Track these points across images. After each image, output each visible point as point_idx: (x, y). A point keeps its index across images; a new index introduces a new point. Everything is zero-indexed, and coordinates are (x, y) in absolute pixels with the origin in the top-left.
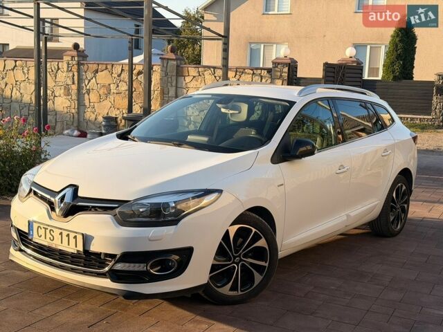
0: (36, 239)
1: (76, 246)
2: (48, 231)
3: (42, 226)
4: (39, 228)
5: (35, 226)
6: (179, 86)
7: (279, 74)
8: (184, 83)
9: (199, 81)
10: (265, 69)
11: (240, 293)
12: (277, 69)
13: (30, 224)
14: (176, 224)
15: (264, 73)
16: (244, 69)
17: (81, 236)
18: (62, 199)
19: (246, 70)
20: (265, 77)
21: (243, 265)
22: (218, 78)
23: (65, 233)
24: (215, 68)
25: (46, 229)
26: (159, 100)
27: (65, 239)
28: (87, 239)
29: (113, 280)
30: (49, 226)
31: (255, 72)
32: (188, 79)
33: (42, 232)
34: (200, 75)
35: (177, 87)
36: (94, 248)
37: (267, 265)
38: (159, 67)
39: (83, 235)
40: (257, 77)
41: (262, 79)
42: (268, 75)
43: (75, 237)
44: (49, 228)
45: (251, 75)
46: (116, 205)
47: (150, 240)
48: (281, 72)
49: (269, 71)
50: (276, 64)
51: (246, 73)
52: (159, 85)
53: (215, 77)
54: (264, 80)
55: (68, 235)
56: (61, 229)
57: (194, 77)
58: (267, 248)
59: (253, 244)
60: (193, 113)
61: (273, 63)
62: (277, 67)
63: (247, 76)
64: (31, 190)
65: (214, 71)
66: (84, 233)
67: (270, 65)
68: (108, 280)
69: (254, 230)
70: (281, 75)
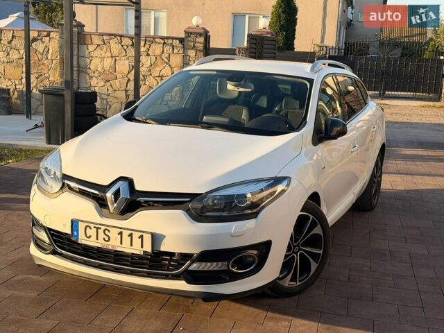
0: (83, 240)
1: (142, 247)
2: (101, 232)
3: (92, 226)
4: (88, 228)
5: (82, 226)
6: (81, 54)
7: (192, 44)
8: (87, 51)
9: (104, 50)
10: (176, 39)
11: (298, 283)
12: (189, 39)
13: (74, 224)
14: (256, 217)
15: (176, 43)
16: (154, 38)
17: (150, 236)
18: (117, 194)
19: (156, 40)
20: (177, 47)
21: (301, 254)
22: (125, 47)
23: (126, 233)
24: (121, 36)
25: (97, 228)
26: (58, 69)
27: (126, 239)
28: (156, 239)
29: (189, 282)
30: (103, 225)
31: (166, 41)
32: (91, 48)
33: (92, 232)
34: (104, 44)
35: (78, 56)
36: (164, 247)
37: (321, 252)
38: (56, 34)
39: (152, 233)
40: (168, 47)
41: (173, 49)
42: (180, 45)
43: (141, 237)
44: (103, 228)
45: (161, 45)
46: (188, 199)
47: (232, 236)
48: (195, 42)
49: (181, 40)
50: (188, 33)
51: (156, 42)
52: (58, 54)
53: (122, 46)
54: (176, 51)
55: (131, 235)
56: (121, 228)
57: (98, 45)
58: (322, 234)
59: (310, 232)
60: (97, 83)
61: (186, 32)
62: (190, 37)
63: (157, 45)
64: (63, 184)
65: (121, 39)
66: (152, 231)
67: (182, 35)
68: (184, 282)
69: (311, 217)
70: (194, 45)
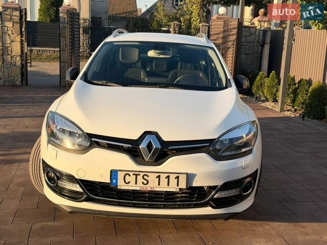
0: (122, 186)
1: (178, 185)
4: (127, 176)
12: (6, 12)
13: (113, 173)
14: (251, 153)
17: (185, 176)
25: (136, 175)
27: (164, 181)
28: (190, 177)
30: (142, 172)
33: (131, 179)
39: (187, 174)
43: (178, 178)
47: (243, 169)
48: (11, 15)
50: (5, 8)
55: (168, 177)
56: (159, 173)
68: (210, 208)
70: (11, 18)
